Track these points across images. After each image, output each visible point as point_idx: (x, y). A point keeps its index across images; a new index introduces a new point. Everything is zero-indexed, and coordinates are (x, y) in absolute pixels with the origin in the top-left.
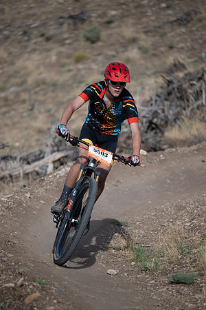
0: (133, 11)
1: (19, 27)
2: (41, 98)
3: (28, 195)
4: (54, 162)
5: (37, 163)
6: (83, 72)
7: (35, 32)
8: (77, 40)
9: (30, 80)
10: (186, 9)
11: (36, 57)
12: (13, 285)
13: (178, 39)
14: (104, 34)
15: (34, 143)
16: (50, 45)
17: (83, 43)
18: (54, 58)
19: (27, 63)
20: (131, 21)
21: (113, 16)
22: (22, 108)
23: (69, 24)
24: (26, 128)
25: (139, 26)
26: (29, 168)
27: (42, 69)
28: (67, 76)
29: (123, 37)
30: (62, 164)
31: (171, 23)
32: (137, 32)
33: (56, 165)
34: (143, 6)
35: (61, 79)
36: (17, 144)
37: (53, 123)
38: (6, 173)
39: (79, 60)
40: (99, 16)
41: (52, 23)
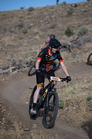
0: (38, 24)
1: (3, 28)
2: (9, 50)
3: (4, 79)
4: (12, 70)
5: (7, 70)
6: (22, 42)
7: (8, 30)
8: (20, 33)
9: (6, 45)
10: (53, 24)
11: (8, 37)
14: (29, 31)
15: (6, 64)
16: (12, 34)
17: (22, 33)
18: (13, 38)
19: (5, 39)
20: (37, 27)
21: (32, 26)
22: (3, 53)
23: (18, 28)
24: (4, 59)
25: (39, 29)
26: (4, 71)
27: (9, 41)
28: (17, 43)
29: (34, 32)
30: (14, 70)
31: (49, 28)
32: (39, 31)
34: (40, 23)
36: (1, 64)
37: (12, 58)
39: (21, 39)
40: (27, 25)
41: (13, 27)
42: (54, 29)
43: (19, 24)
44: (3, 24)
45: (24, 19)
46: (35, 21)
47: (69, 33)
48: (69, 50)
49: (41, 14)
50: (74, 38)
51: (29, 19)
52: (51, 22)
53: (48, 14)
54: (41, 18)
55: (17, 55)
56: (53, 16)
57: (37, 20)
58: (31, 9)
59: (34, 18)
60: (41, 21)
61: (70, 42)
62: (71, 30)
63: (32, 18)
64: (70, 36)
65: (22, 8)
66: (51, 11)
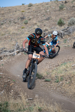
0: (36, 17)
1: (8, 20)
2: (14, 37)
3: (11, 60)
4: (17, 52)
5: (13, 52)
6: (24, 31)
7: (12, 21)
8: (22, 23)
9: (11, 33)
10: (48, 17)
11: (12, 27)
12: (7, 81)
13: (46, 23)
14: (29, 22)
15: (12, 48)
16: (16, 24)
17: (24, 24)
18: (17, 28)
19: (10, 29)
20: (35, 19)
21: (31, 18)
22: (9, 39)
23: (20, 20)
24: (10, 44)
25: (37, 20)
26: (11, 54)
27: (14, 30)
28: (20, 32)
29: (33, 23)
30: (19, 53)
31: (45, 20)
32: (37, 22)
33: (17, 53)
34: (38, 16)
35: (18, 33)
36: (8, 48)
37: (16, 43)
38: (5, 55)
39: (23, 28)
40: (27, 18)
41: (16, 19)
42: (49, 20)
43: (21, 17)
44: (9, 17)
45: (25, 13)
46: (33, 14)
47: (61, 24)
48: (61, 37)
49: (39, 9)
50: (65, 28)
51: (29, 13)
52: (46, 15)
53: (44, 9)
54: (39, 12)
55: (20, 41)
56: (48, 11)
57: (35, 14)
58: (30, 5)
59: (33, 12)
60: (39, 15)
61: (62, 31)
62: (63, 21)
63: (32, 12)
64: (61, 26)
65: (23, 4)
66: (46, 6)
